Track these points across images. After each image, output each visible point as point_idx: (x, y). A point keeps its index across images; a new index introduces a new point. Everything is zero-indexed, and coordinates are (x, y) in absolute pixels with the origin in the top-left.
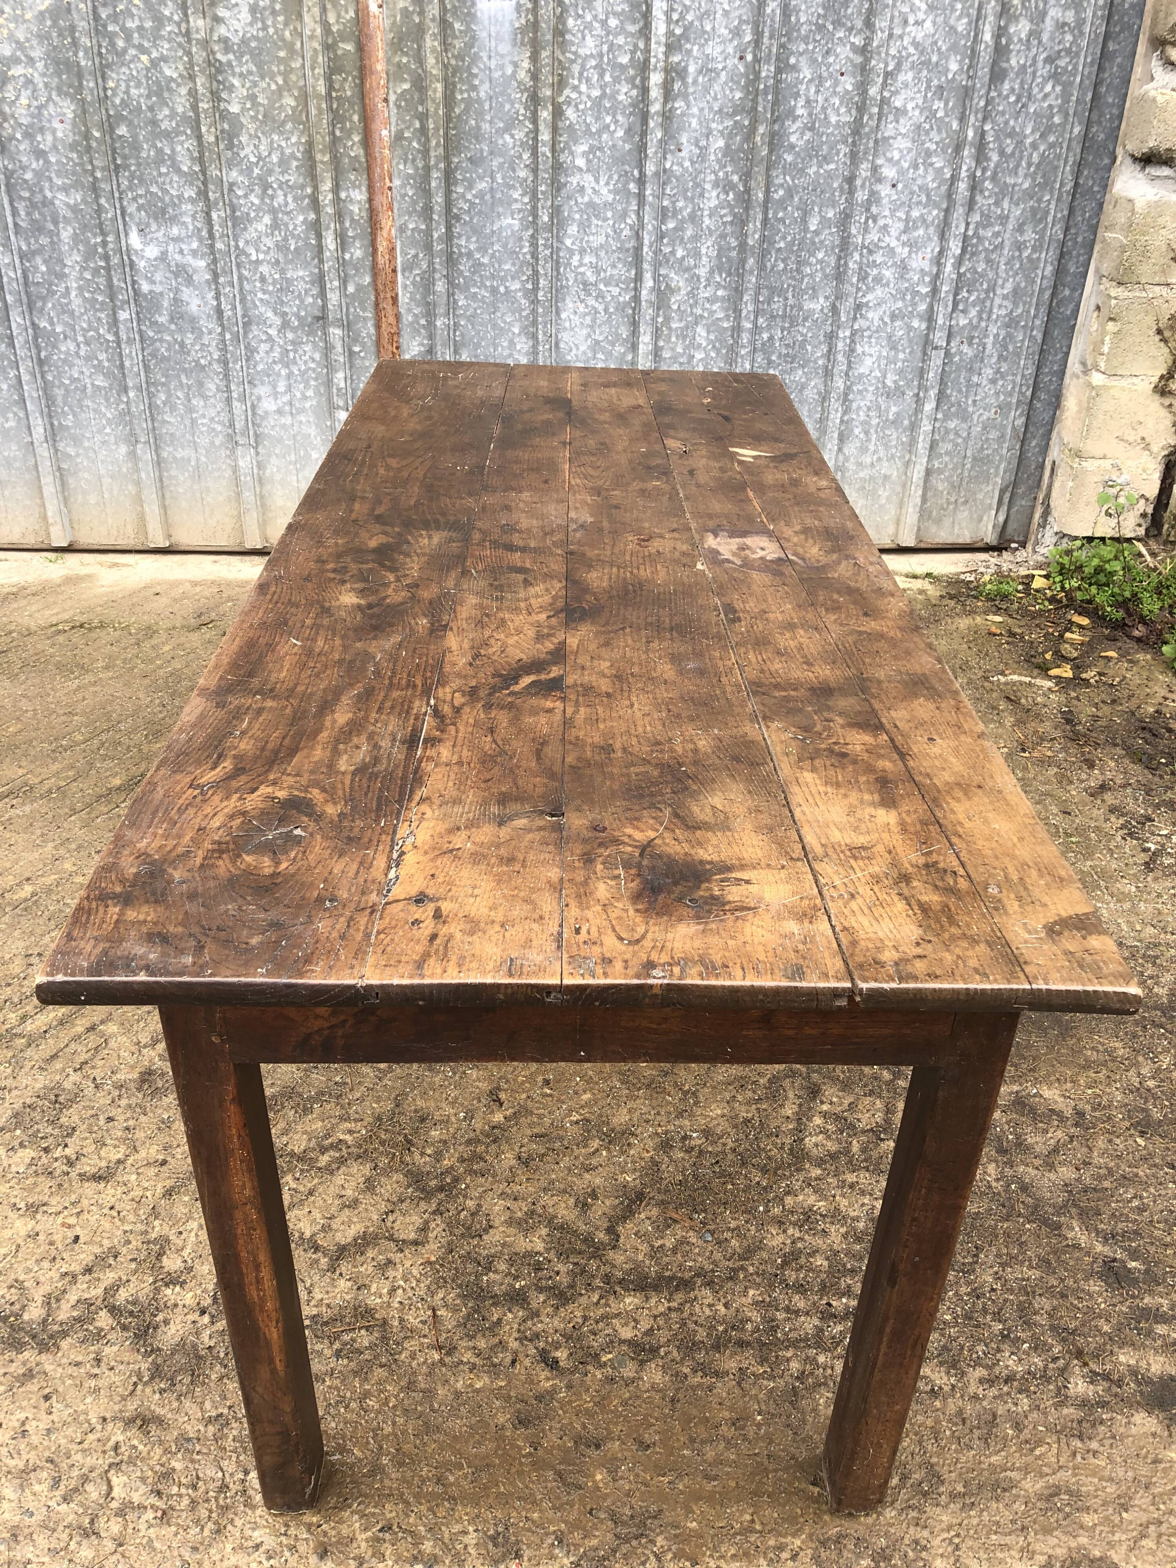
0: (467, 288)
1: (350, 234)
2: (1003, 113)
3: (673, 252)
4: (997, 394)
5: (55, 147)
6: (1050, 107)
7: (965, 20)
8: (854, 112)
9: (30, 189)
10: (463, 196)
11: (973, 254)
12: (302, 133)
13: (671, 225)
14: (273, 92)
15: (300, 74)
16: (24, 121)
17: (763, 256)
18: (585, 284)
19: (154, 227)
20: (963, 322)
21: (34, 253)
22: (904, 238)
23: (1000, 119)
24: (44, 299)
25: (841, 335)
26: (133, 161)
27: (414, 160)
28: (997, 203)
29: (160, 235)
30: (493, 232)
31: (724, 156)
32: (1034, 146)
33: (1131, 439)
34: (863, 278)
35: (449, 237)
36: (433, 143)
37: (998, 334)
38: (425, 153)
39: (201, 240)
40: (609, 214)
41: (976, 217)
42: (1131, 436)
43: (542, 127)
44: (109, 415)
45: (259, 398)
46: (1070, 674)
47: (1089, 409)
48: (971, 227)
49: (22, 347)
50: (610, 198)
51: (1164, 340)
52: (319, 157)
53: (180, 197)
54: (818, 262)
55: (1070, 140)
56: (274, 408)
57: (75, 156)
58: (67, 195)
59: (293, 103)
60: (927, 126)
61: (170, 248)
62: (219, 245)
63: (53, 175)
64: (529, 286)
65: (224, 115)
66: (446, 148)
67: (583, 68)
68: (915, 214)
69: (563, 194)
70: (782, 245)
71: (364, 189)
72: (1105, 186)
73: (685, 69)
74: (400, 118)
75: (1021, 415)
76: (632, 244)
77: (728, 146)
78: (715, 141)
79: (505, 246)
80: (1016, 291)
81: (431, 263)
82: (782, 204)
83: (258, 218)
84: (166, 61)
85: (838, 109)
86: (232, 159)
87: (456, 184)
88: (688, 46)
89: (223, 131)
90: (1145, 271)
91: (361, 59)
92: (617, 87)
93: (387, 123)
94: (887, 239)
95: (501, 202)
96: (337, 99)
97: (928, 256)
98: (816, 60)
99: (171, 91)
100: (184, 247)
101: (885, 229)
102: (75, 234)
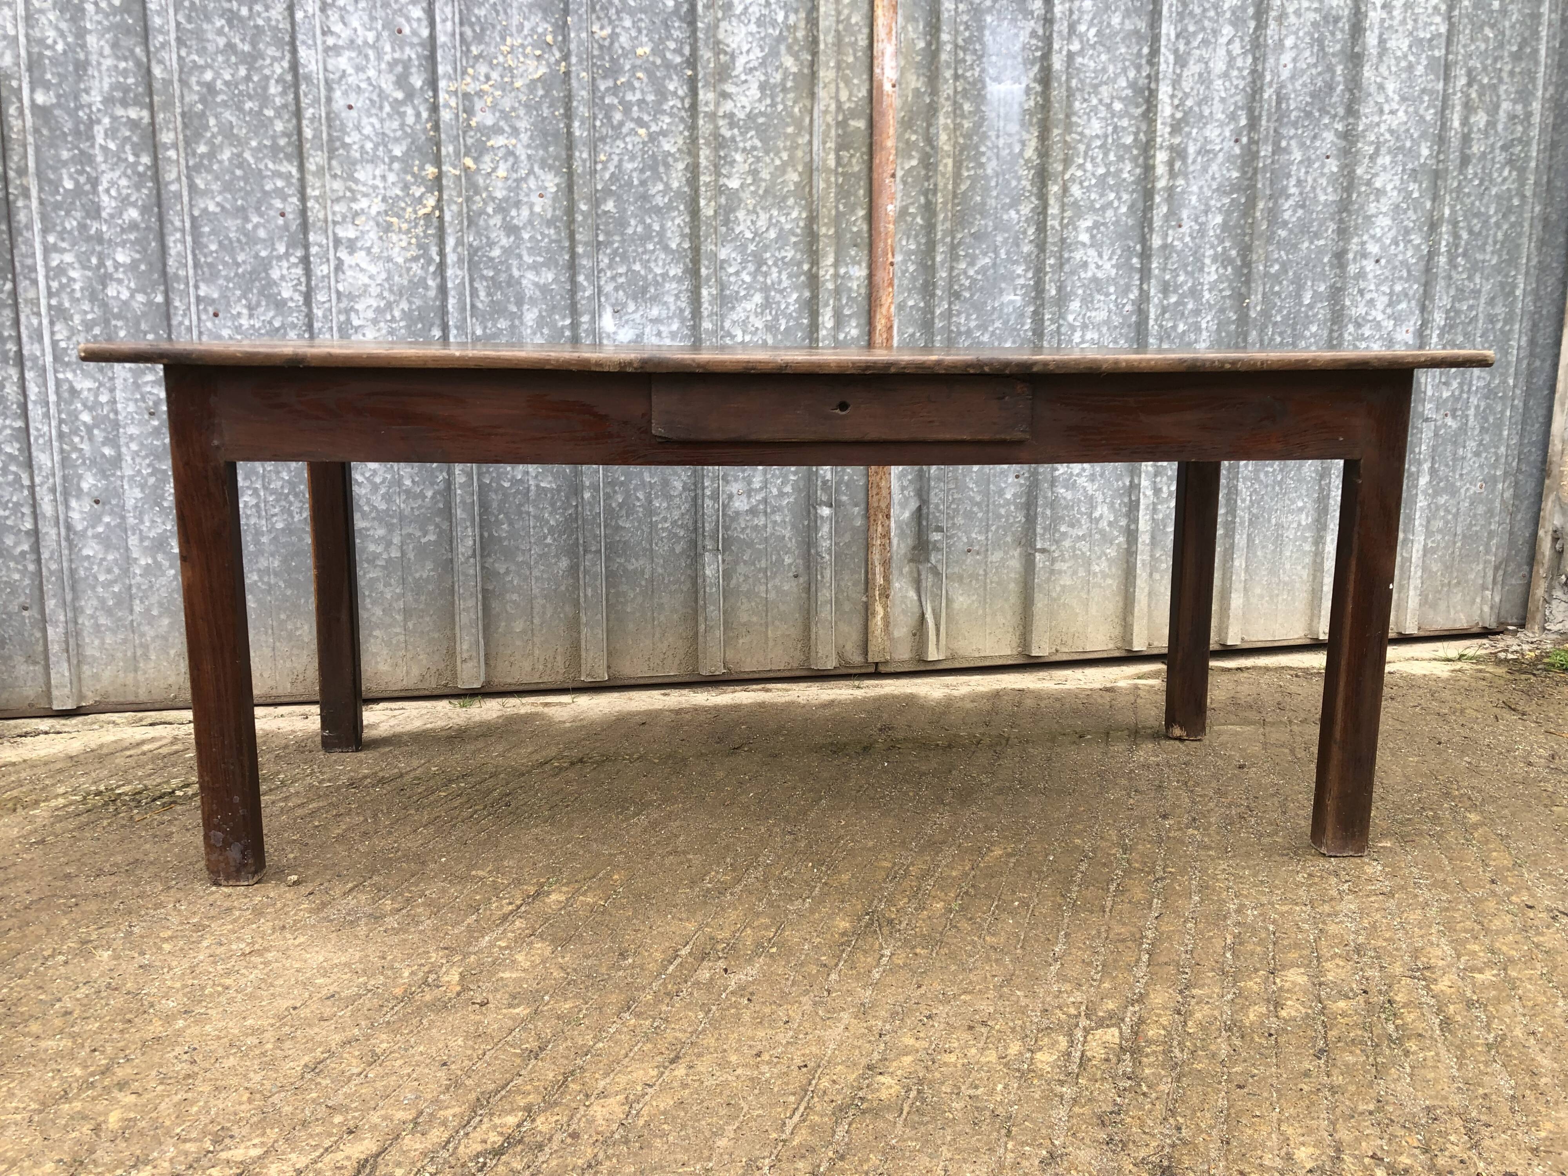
1: (847, 312)
2: (1469, 195)
3: (1174, 327)
4: (1481, 466)
5: (530, 222)
6: (1509, 189)
7: (1432, 111)
8: (1341, 191)
9: (495, 268)
10: (965, 272)
11: (1451, 327)
12: (804, 208)
13: (1173, 299)
14: (776, 168)
15: (807, 149)
16: (499, 194)
17: (1262, 330)
19: (631, 307)
20: (1446, 393)
22: (1389, 311)
23: (1468, 201)
26: (617, 238)
27: (916, 236)
28: (1470, 278)
29: (637, 316)
30: (994, 308)
31: (1223, 231)
32: (1498, 225)
35: (949, 314)
36: (941, 216)
37: (1478, 406)
38: (930, 227)
39: (683, 320)
40: (1112, 289)
41: (1452, 291)
43: (1052, 201)
44: (552, 522)
45: (731, 497)
48: (1449, 300)
50: (1113, 272)
52: (823, 230)
53: (665, 275)
54: (1311, 335)
55: (1532, 218)
56: (747, 508)
57: (552, 231)
58: (538, 273)
59: (797, 179)
60: (1405, 206)
61: (647, 330)
62: (707, 325)
63: (525, 253)
65: (723, 190)
66: (953, 222)
67: (1088, 147)
68: (1398, 288)
69: (1067, 268)
70: (1279, 319)
71: (864, 265)
73: (1185, 150)
74: (906, 194)
75: (1508, 488)
76: (1135, 318)
77: (1225, 222)
78: (1214, 217)
79: (1006, 323)
81: (930, 341)
82: (1276, 278)
83: (748, 297)
84: (665, 136)
85: (1325, 190)
86: (727, 234)
87: (959, 260)
88: (1187, 129)
89: (720, 207)
91: (871, 135)
92: (1121, 165)
93: (893, 198)
94: (1373, 312)
95: (1004, 278)
96: (843, 174)
97: (1411, 329)
98: (1304, 144)
99: (667, 166)
100: (662, 328)
101: (1371, 303)
102: (540, 316)
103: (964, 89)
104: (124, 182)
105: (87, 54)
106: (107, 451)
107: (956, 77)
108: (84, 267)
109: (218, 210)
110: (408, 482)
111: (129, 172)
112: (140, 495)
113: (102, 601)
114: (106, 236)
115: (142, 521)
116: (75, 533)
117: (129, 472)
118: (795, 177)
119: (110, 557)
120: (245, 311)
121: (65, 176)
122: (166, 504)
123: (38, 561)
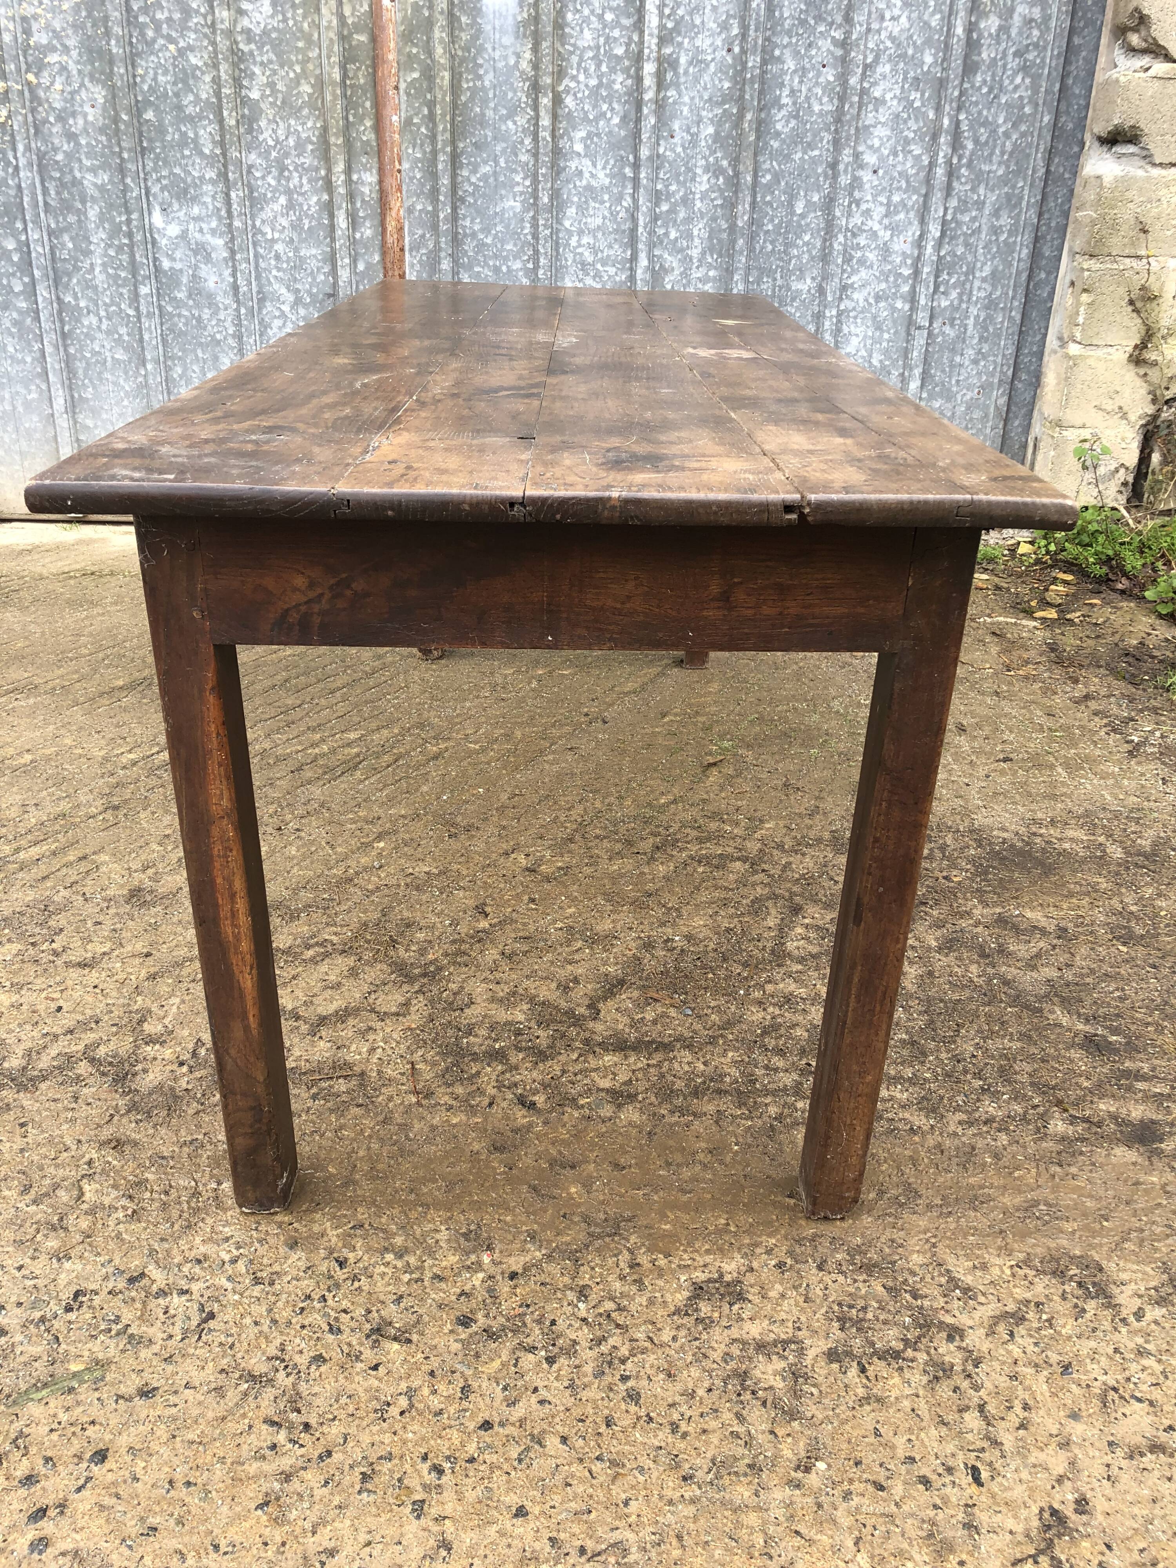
0: (470, 267)
1: (361, 214)
2: (976, 103)
3: (666, 234)
4: (979, 374)
5: (85, 130)
6: (1021, 97)
7: (938, 16)
8: (835, 101)
9: (60, 170)
10: (468, 179)
11: (952, 238)
12: (318, 118)
13: (665, 207)
14: (291, 80)
15: (317, 62)
16: (57, 105)
17: (752, 238)
18: (583, 264)
19: (176, 206)
20: (944, 303)
21: (62, 231)
22: (886, 221)
23: (974, 110)
24: (70, 275)
25: (828, 314)
26: (158, 144)
27: (422, 145)
28: (973, 190)
29: (181, 214)
30: (496, 214)
31: (714, 142)
32: (1007, 135)
33: (1109, 408)
34: (848, 260)
35: (454, 218)
36: (441, 128)
37: (978, 316)
38: (433, 138)
39: (220, 218)
40: (606, 197)
41: (953, 203)
42: (1109, 406)
43: (542, 113)
44: (127, 388)
46: (1055, 616)
47: (1067, 379)
48: (950, 212)
49: (47, 321)
50: (607, 181)
51: (1136, 311)
52: (332, 140)
53: (202, 178)
54: (805, 244)
55: (1040, 128)
57: (104, 138)
58: (95, 175)
59: (310, 91)
60: (905, 116)
61: (191, 227)
62: (237, 223)
63: (83, 157)
64: (530, 266)
65: (245, 101)
66: (453, 133)
67: (581, 60)
68: (896, 198)
69: (563, 176)
70: (770, 227)
71: (375, 171)
72: (1075, 171)
73: (677, 60)
74: (410, 105)
75: (1002, 395)
76: (628, 225)
77: (717, 133)
78: (706, 128)
79: (507, 227)
80: (994, 273)
81: (437, 243)
82: (769, 188)
83: (274, 199)
84: (192, 51)
85: (820, 100)
86: (252, 142)
87: (461, 168)
88: (679, 39)
89: (243, 116)
90: (1116, 244)
91: (374, 49)
92: (613, 77)
93: (397, 109)
94: (870, 223)
95: (504, 185)
97: (910, 239)
98: (799, 52)
99: (195, 77)
100: (204, 226)
101: (867, 213)
102: (101, 212)
110: (11, 349)
118: (309, 89)
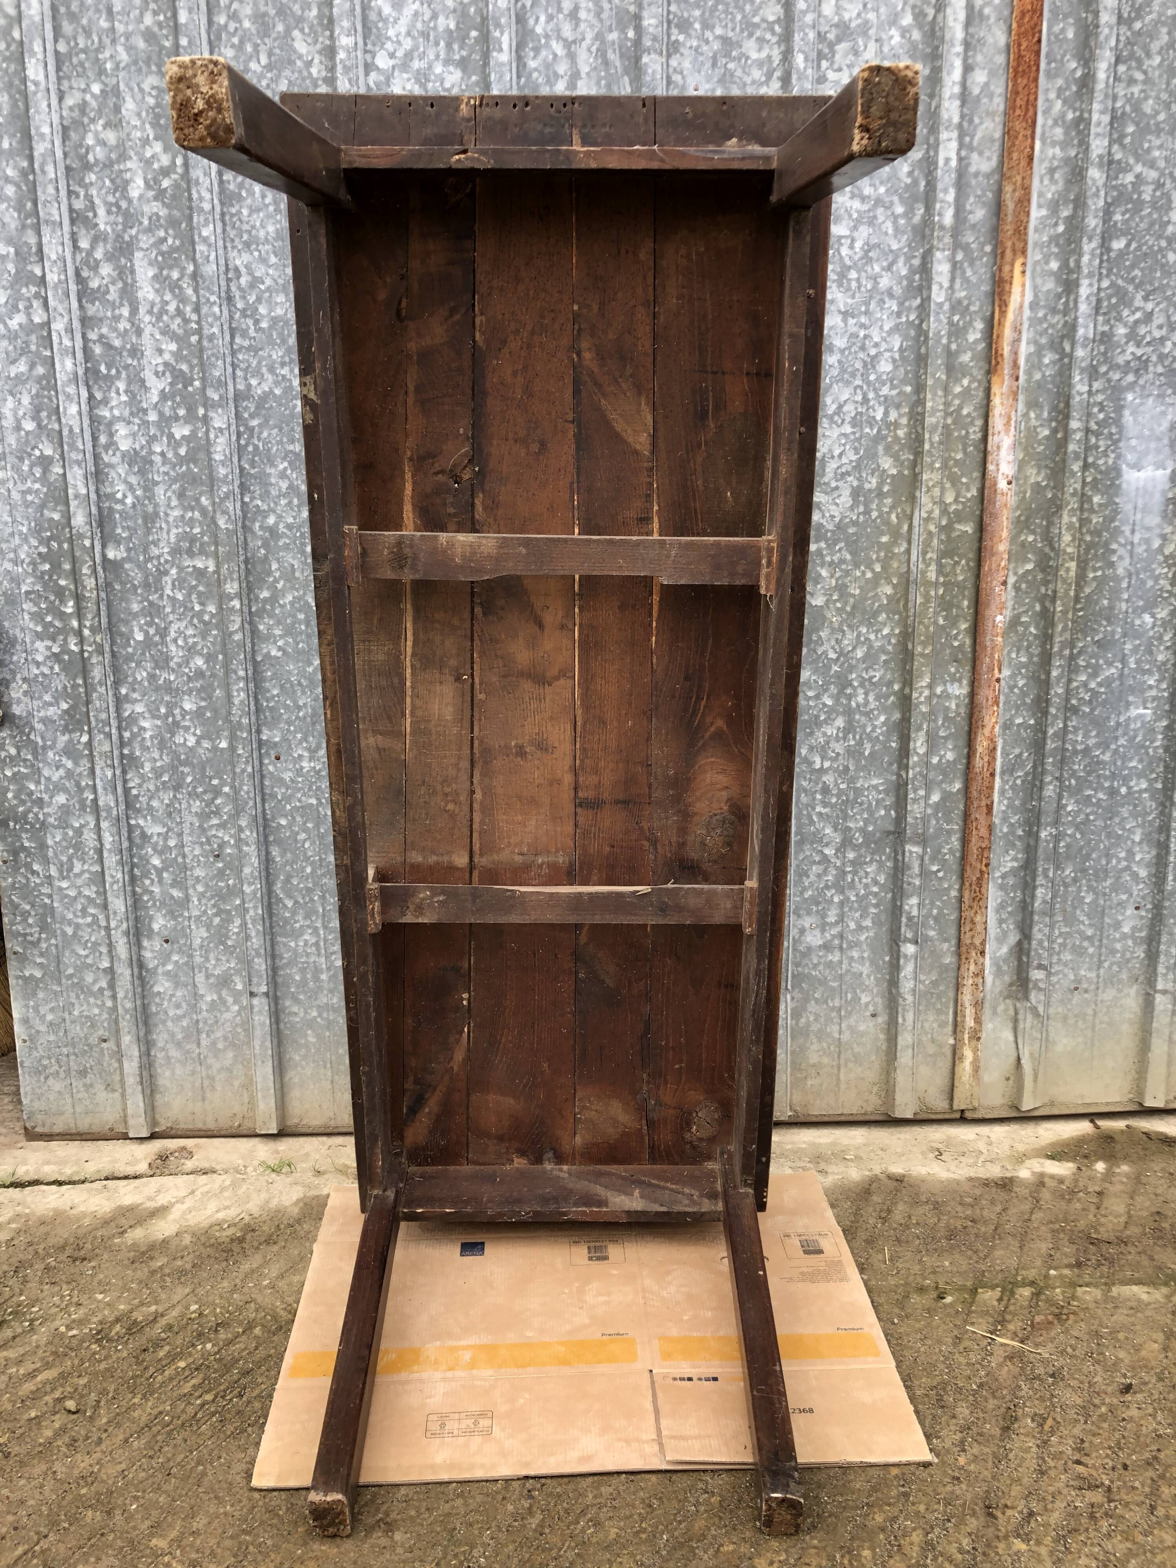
0: (1079, 789)
1: (942, 734)
10: (1085, 685)
12: (898, 624)
14: (868, 581)
15: (904, 558)
27: (1029, 646)
30: (1118, 724)
36: (1060, 627)
38: (1046, 638)
45: (802, 931)
52: (919, 649)
56: (820, 942)
71: (965, 682)
74: (1019, 602)
79: (1132, 739)
81: (1039, 764)
83: (828, 721)
87: (1078, 672)
91: (980, 540)
93: (1002, 608)
95: (1132, 690)
96: (944, 584)
103: (1095, 479)
104: (190, 632)
105: (156, 505)
106: (176, 893)
107: (1086, 467)
108: (154, 717)
109: (280, 654)
111: (195, 621)
112: (205, 935)
113: (173, 1035)
114: (174, 686)
115: (207, 959)
116: (147, 971)
117: (196, 913)
118: (889, 590)
119: (179, 994)
120: (306, 754)
121: (136, 629)
122: (230, 943)
123: (114, 997)
